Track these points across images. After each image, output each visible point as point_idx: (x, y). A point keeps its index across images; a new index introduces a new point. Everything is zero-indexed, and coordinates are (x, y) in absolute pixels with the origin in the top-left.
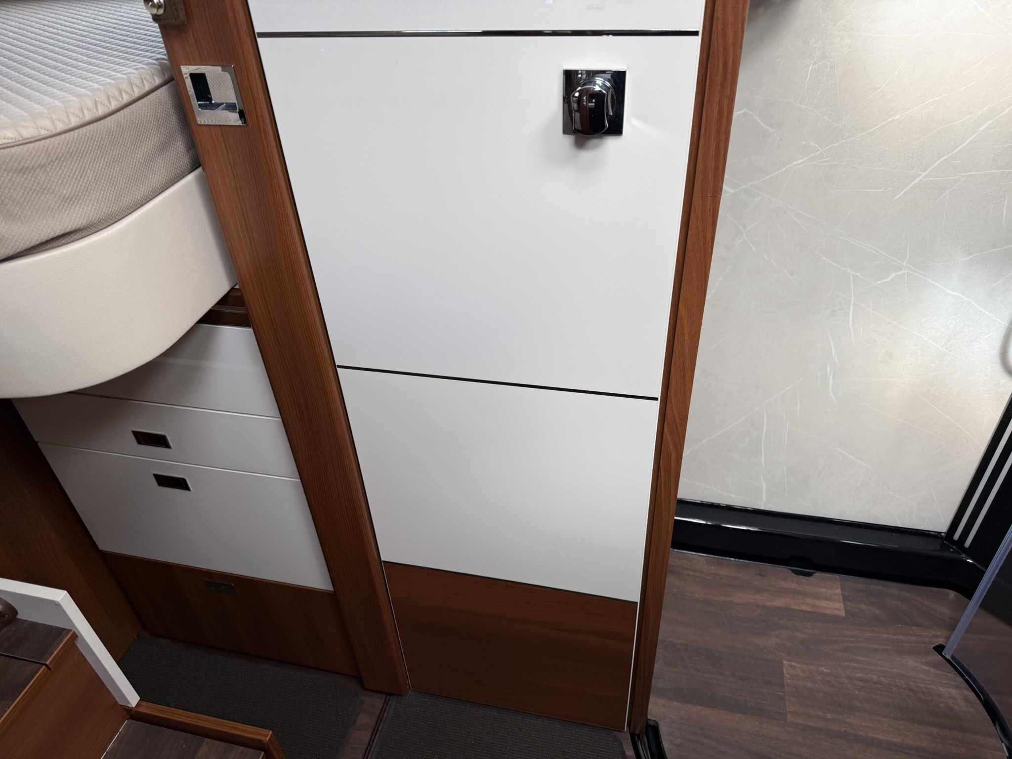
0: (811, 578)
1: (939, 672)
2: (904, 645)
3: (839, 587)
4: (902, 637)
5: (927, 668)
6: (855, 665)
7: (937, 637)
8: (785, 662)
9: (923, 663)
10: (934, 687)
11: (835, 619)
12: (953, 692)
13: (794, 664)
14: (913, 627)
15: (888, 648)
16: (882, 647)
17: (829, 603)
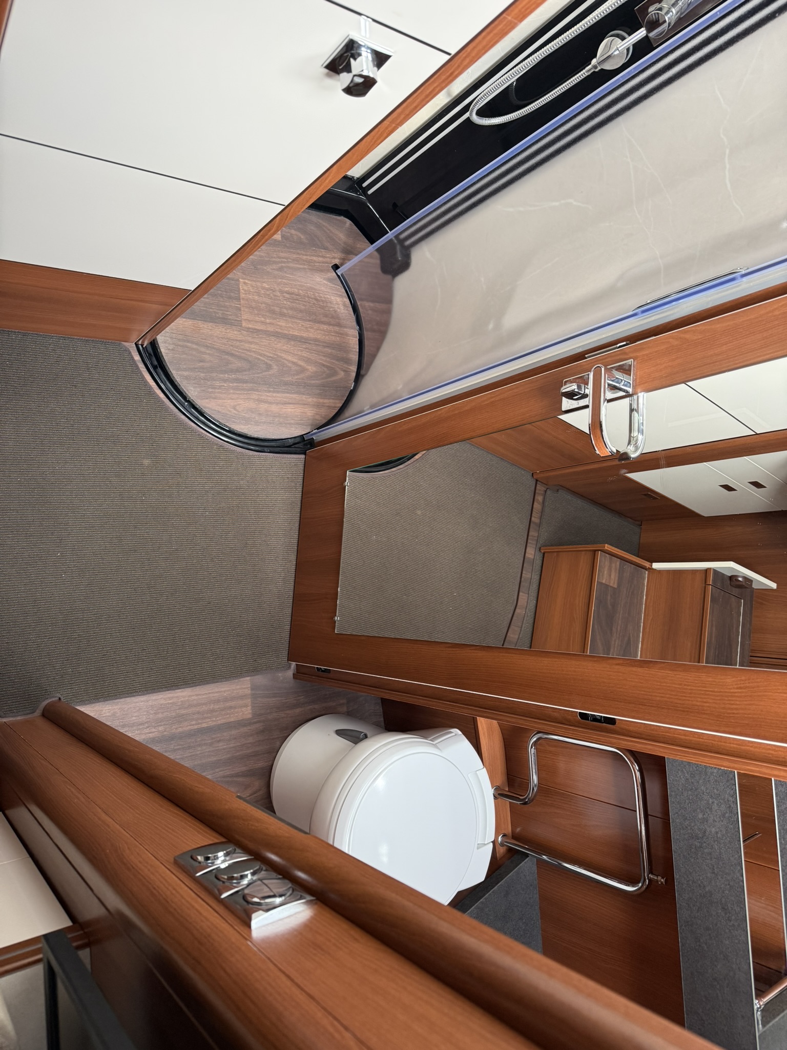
1: (333, 285)
2: (316, 264)
4: (315, 258)
5: (326, 283)
7: (334, 258)
8: (241, 280)
10: (329, 297)
13: (247, 281)
14: (322, 250)
15: (306, 267)
16: (302, 266)
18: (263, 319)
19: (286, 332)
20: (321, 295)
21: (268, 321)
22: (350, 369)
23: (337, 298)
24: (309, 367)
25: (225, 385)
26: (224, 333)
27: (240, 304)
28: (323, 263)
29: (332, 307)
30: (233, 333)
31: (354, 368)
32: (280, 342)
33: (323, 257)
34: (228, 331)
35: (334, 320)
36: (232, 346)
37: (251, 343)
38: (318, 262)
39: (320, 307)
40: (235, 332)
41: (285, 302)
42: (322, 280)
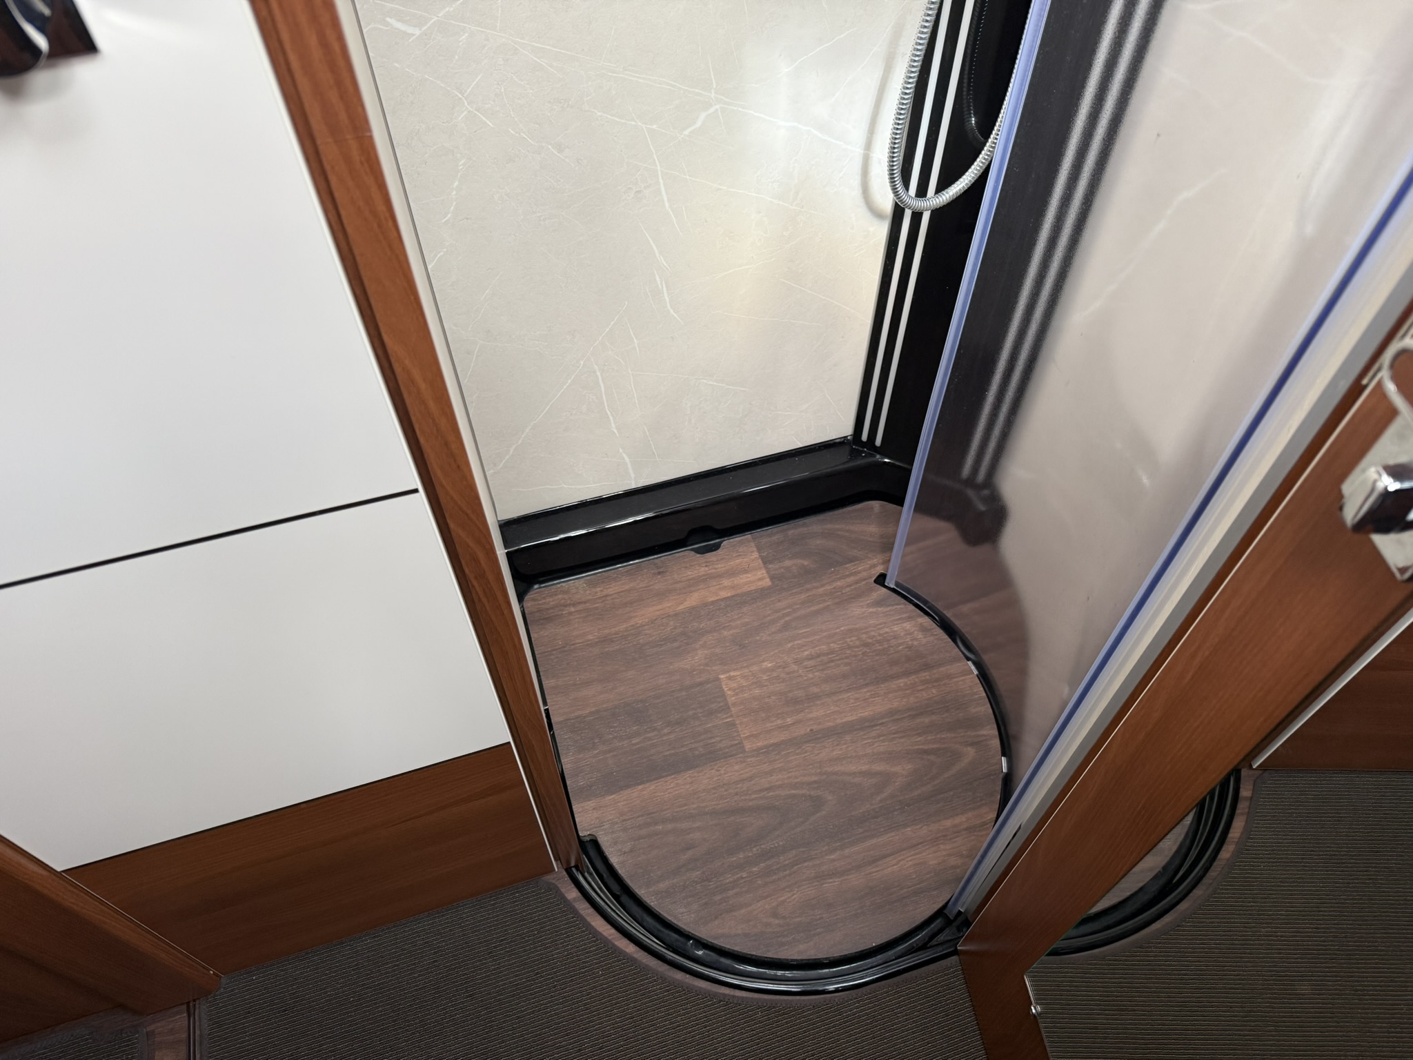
0: (719, 552)
2: (844, 592)
3: (755, 549)
6: (799, 642)
9: (868, 606)
10: (887, 630)
11: (762, 593)
12: (907, 625)
14: (848, 565)
15: (829, 603)
16: (822, 606)
17: (749, 575)
18: (779, 722)
19: (831, 724)
20: (873, 633)
21: (789, 720)
22: (984, 735)
23: (905, 625)
24: (898, 769)
25: (744, 875)
26: (715, 779)
27: (732, 716)
28: (856, 583)
29: (901, 644)
30: (732, 771)
31: (991, 731)
32: (825, 747)
33: (851, 575)
34: (722, 772)
35: (915, 662)
36: (737, 794)
37: (770, 773)
38: (848, 586)
39: (877, 655)
40: (736, 767)
41: (811, 676)
42: (864, 610)
